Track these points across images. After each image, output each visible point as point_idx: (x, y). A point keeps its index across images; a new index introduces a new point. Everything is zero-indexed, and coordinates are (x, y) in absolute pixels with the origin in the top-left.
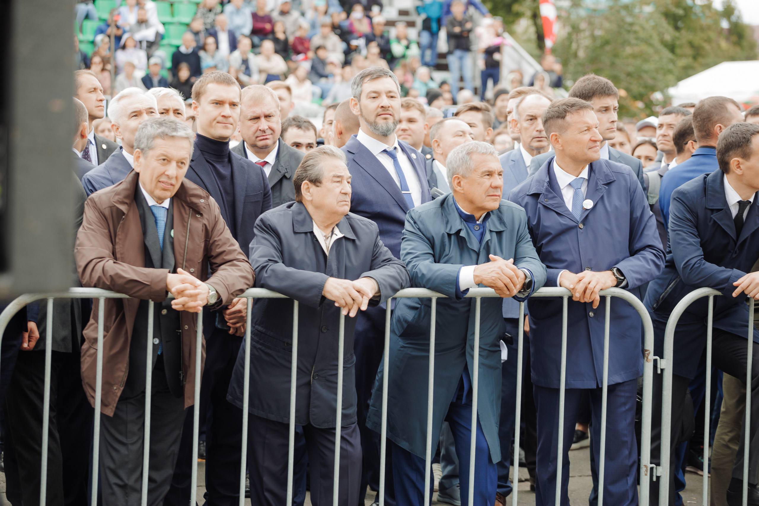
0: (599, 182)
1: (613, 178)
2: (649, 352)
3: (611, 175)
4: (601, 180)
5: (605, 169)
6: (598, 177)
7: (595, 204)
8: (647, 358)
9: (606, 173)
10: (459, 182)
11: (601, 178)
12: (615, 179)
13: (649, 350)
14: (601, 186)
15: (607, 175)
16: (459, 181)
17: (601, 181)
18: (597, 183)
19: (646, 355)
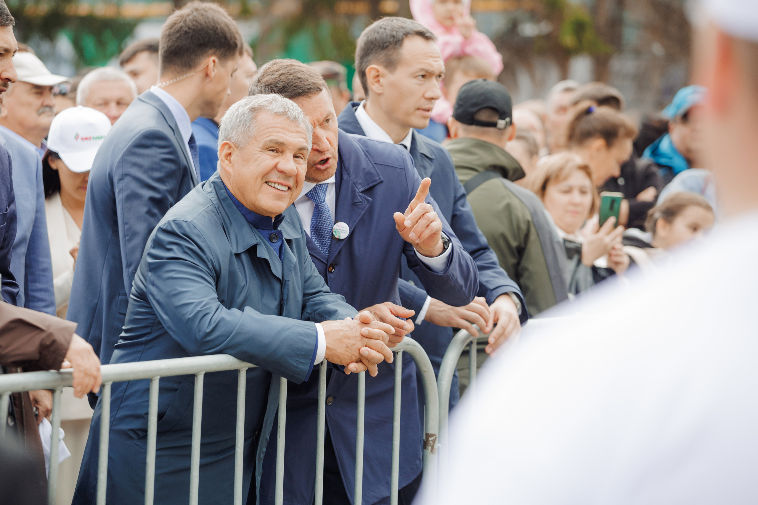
0: (357, 190)
1: (378, 178)
2: (435, 438)
3: (375, 172)
4: (360, 184)
5: (364, 163)
6: (355, 180)
7: (352, 229)
8: (433, 447)
9: (367, 170)
10: (230, 154)
11: (359, 182)
12: (382, 179)
13: (435, 435)
14: (360, 196)
15: (368, 174)
16: (229, 152)
17: (359, 186)
18: (353, 192)
19: (431, 442)
